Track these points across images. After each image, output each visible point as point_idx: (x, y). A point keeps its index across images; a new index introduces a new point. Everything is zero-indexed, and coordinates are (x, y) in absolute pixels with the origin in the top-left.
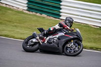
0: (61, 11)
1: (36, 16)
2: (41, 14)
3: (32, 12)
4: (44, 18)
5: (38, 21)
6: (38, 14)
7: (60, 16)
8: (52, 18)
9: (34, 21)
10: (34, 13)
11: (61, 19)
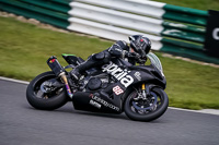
0: (70, 12)
1: (16, 22)
2: (28, 18)
3: (9, 13)
4: (33, 26)
5: (19, 33)
6: (20, 18)
7: (69, 23)
8: (50, 27)
9: (11, 32)
10: (12, 15)
11: (71, 31)
